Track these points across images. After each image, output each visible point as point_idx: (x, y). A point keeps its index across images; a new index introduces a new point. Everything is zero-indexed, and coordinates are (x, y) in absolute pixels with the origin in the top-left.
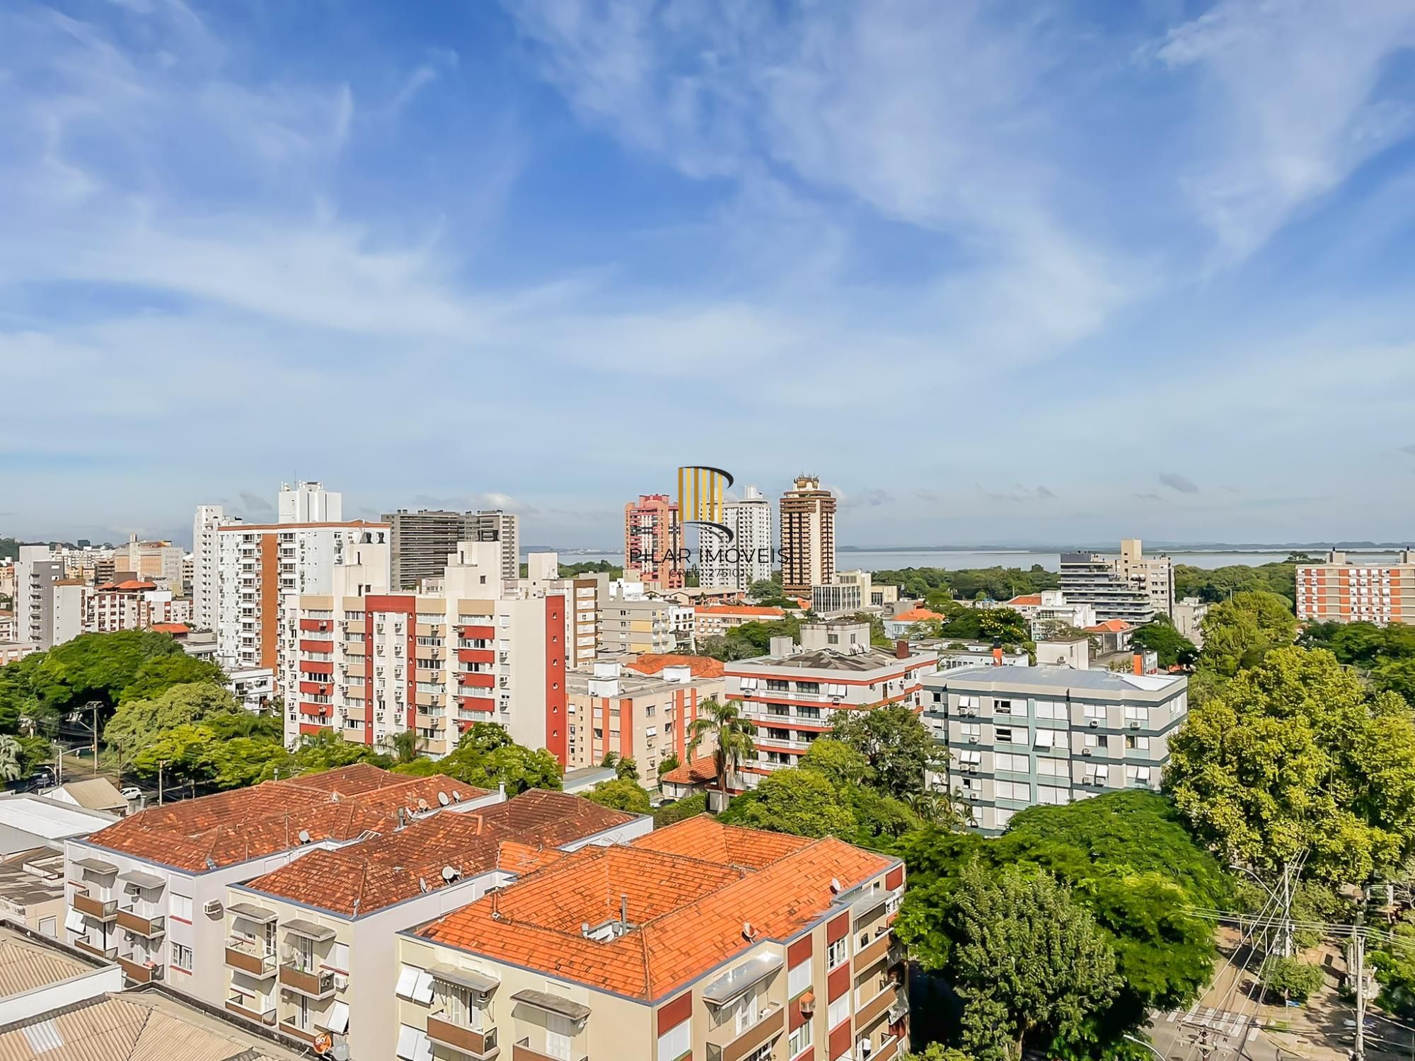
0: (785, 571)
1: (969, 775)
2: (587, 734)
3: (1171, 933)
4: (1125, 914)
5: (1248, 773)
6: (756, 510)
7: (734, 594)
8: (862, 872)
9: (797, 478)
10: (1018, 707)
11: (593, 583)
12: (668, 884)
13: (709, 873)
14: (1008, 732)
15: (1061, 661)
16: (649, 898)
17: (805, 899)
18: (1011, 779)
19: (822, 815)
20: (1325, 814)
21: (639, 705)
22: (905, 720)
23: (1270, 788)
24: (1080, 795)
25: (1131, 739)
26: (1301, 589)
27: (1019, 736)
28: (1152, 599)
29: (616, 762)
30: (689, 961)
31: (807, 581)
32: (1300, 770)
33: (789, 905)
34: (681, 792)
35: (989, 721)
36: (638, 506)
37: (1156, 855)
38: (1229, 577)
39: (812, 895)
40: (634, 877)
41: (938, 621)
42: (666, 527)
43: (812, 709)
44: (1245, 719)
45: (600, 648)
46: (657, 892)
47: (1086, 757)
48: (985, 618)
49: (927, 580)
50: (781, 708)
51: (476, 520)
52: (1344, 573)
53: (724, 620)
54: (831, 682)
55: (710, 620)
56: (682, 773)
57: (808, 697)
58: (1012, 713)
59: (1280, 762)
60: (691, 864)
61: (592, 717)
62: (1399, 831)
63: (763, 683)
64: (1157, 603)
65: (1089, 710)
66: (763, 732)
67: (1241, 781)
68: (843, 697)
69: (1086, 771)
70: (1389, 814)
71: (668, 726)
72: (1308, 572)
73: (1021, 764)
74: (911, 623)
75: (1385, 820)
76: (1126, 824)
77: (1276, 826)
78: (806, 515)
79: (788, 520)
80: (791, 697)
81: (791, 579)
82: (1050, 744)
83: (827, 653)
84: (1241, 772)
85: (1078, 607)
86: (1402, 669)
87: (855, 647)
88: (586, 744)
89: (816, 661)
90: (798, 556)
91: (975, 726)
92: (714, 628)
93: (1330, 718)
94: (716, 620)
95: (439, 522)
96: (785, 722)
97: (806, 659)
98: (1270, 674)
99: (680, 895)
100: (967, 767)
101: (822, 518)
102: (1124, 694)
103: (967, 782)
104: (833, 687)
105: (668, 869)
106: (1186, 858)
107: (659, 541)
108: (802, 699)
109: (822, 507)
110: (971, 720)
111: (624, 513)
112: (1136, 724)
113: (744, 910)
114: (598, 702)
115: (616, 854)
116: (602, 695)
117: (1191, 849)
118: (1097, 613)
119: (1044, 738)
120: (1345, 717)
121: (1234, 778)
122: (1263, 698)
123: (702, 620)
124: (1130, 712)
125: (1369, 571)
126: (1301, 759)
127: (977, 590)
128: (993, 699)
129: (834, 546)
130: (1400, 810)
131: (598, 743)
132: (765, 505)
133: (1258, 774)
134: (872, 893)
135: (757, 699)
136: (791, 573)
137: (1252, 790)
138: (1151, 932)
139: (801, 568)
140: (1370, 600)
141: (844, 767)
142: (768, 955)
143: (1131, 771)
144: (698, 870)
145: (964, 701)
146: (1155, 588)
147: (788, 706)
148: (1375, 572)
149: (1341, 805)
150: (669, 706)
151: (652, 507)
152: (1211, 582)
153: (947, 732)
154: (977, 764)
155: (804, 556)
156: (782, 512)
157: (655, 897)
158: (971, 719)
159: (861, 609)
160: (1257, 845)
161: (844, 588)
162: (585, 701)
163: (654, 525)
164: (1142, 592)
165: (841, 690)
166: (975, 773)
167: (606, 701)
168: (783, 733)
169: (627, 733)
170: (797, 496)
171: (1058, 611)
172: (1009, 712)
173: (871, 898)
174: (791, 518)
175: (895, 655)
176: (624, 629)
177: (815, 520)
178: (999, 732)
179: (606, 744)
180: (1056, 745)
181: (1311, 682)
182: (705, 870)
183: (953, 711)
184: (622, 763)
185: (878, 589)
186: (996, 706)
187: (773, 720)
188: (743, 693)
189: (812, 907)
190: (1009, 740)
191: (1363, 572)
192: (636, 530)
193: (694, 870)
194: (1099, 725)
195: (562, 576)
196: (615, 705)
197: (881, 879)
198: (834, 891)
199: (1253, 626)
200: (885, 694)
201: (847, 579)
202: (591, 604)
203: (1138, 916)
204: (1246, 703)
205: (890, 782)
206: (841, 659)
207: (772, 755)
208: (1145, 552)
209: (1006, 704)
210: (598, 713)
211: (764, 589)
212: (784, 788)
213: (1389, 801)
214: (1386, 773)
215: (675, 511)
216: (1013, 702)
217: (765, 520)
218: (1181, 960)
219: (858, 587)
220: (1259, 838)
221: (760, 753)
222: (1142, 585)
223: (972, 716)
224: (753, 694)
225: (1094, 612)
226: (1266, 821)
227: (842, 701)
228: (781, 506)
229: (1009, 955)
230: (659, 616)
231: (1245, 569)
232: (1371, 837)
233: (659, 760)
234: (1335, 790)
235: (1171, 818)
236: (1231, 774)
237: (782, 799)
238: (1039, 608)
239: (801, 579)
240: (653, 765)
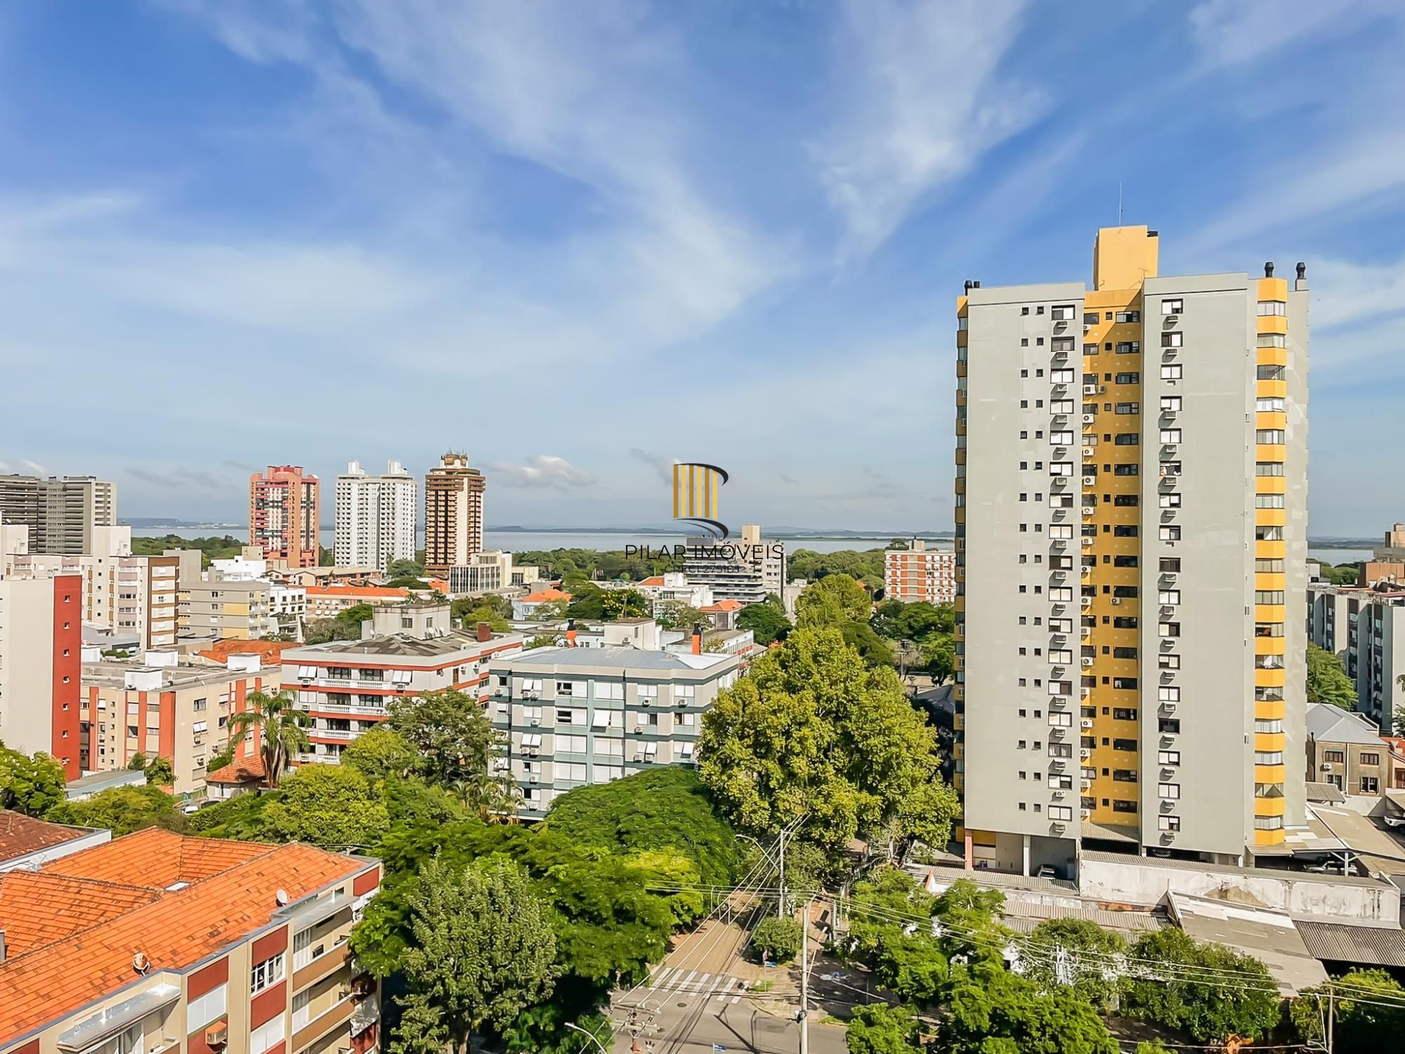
0: (429, 551)
1: (529, 759)
2: (119, 732)
3: (624, 915)
4: (584, 898)
5: (761, 747)
6: (399, 486)
7: (369, 574)
8: (325, 879)
9: (444, 454)
10: (579, 688)
11: (175, 561)
12: (68, 913)
13: (119, 898)
14: (569, 714)
15: (626, 643)
16: (40, 930)
17: (238, 916)
18: (570, 760)
19: (346, 811)
20: (826, 781)
21: (184, 700)
22: (460, 707)
23: (779, 759)
24: (632, 771)
25: (679, 715)
26: (889, 573)
27: (578, 718)
28: (765, 581)
29: (148, 762)
30: (48, 1005)
31: (452, 561)
32: (801, 741)
33: (211, 926)
34: (228, 792)
35: (551, 703)
36: (265, 477)
37: (676, 829)
38: (839, 561)
39: (249, 911)
40: (28, 907)
41: (565, 602)
42: (297, 502)
43: (376, 698)
44: (765, 695)
45: (181, 633)
46: (52, 923)
47: (638, 735)
48: (608, 599)
49: (576, 561)
50: (341, 697)
51: (62, 487)
52: (922, 558)
53: (343, 602)
54: (396, 668)
55: (327, 602)
56: (228, 772)
57: (371, 685)
58: (573, 695)
59: (787, 734)
60: (101, 888)
61: (126, 713)
62: (882, 794)
63: (324, 672)
64: (770, 584)
65: (642, 690)
66: (321, 723)
67: (755, 753)
68: (407, 684)
69: (638, 749)
70: (875, 778)
71: (222, 721)
72: (894, 557)
73: (580, 745)
74: (538, 604)
75: (871, 784)
76: (654, 800)
77: (782, 794)
78: (453, 493)
79: (433, 498)
80: (353, 685)
81: (436, 558)
82: (606, 724)
83: (398, 638)
84: (756, 745)
85: (696, 588)
86: (945, 644)
87: (431, 630)
88: (118, 744)
89: (385, 646)
90: (443, 535)
91: (538, 710)
92: (331, 610)
93: (832, 692)
94: (334, 602)
95: (12, 488)
96: (345, 711)
97: (375, 645)
98: (790, 652)
99: (78, 925)
100: (528, 751)
101: (470, 497)
102: (674, 673)
103: (528, 766)
104: (398, 673)
105: (72, 896)
106: (703, 829)
107: (290, 516)
108: (363, 687)
109: (470, 486)
110: (533, 703)
111: (249, 485)
112: (683, 701)
113: (144, 939)
114: (133, 697)
115: (15, 882)
116: (140, 688)
117: (711, 820)
118: (715, 593)
119: (601, 719)
120: (846, 691)
121: (751, 750)
122: (781, 674)
123: (318, 602)
124: (679, 690)
125: (941, 557)
126: (806, 731)
127: (622, 571)
128: (556, 682)
129: (481, 525)
130: (883, 775)
131: (133, 743)
132: (409, 482)
133: (769, 747)
134: (333, 900)
135: (316, 689)
136: (436, 553)
137: (763, 761)
138: (604, 915)
139: (446, 548)
140: (941, 582)
141: (387, 758)
142: (164, 987)
143: (677, 747)
144: (106, 895)
145: (527, 684)
146: (769, 570)
147: (349, 695)
148: (946, 558)
149: (838, 771)
150: (226, 698)
151: (282, 479)
152: (824, 565)
153: (510, 716)
154: (537, 747)
155: (449, 535)
156: (427, 488)
157: (48, 929)
158: (533, 701)
159: (495, 591)
160: (766, 812)
161: (482, 569)
162: (119, 696)
163: (284, 498)
164: (757, 574)
165: (406, 676)
166: (535, 756)
167: (143, 695)
168: (343, 724)
169: (168, 731)
170: (443, 473)
171: (678, 592)
172: (570, 694)
173: (332, 904)
174: (437, 495)
175: (476, 638)
176: (214, 612)
177: (462, 500)
178: (561, 713)
179: (142, 743)
180: (612, 725)
181: (821, 659)
182: (115, 894)
183: (517, 695)
184: (154, 763)
185: (519, 570)
186: (559, 688)
187: (333, 710)
188: (301, 682)
189: (246, 925)
190: (570, 721)
191: (937, 558)
192: (262, 503)
193: (102, 895)
194: (651, 704)
195: (136, 553)
196: (154, 699)
197: (348, 884)
198: (279, 904)
199: (836, 604)
200: (456, 679)
201: (487, 560)
202: (171, 585)
203: (594, 900)
204: (768, 680)
205: (443, 770)
206: (413, 644)
207: (331, 747)
208: (762, 536)
209: (568, 686)
210: (134, 709)
211: (404, 569)
212: (306, 786)
213: (875, 767)
214: (872, 741)
215: (308, 484)
216: (575, 684)
217: (410, 498)
218: (628, 940)
219: (498, 568)
220: (767, 805)
221: (317, 746)
222: (757, 567)
223: (534, 700)
224: (312, 683)
225: (711, 594)
226: (774, 789)
227: (407, 688)
228: (427, 483)
229: (448, 956)
230: (257, 597)
231: (852, 554)
232: (857, 800)
233: (209, 755)
234: (834, 757)
235: (695, 792)
236: (748, 746)
237: (303, 798)
238: (662, 589)
239: (446, 558)
240: (201, 764)
